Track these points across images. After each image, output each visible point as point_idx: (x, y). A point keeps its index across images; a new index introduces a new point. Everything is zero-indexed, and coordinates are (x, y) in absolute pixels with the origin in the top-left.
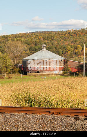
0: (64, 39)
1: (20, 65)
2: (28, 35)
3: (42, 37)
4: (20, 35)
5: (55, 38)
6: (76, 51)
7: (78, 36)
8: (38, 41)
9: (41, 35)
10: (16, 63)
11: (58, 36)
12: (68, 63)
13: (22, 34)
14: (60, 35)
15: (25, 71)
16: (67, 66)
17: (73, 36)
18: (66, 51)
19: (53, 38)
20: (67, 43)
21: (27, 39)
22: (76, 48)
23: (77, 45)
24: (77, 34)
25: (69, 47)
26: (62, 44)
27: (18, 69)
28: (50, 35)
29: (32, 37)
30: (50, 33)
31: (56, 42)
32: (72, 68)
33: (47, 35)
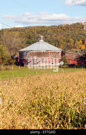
0: (57, 33)
1: (16, 56)
2: (22, 29)
3: (35, 31)
4: (15, 29)
5: (48, 31)
6: (69, 44)
7: (70, 30)
8: (31, 34)
9: (35, 29)
10: (12, 54)
11: (51, 30)
12: (66, 55)
13: (16, 28)
14: (53, 29)
15: (22, 63)
16: (65, 57)
17: (65, 30)
18: (59, 44)
19: (45, 32)
20: (59, 37)
21: (22, 32)
22: (68, 41)
23: (69, 38)
24: (68, 29)
25: (62, 40)
26: (55, 38)
27: (15, 61)
28: (43, 29)
29: (26, 31)
30: (43, 27)
31: (49, 36)
32: (69, 60)
33: (40, 29)
